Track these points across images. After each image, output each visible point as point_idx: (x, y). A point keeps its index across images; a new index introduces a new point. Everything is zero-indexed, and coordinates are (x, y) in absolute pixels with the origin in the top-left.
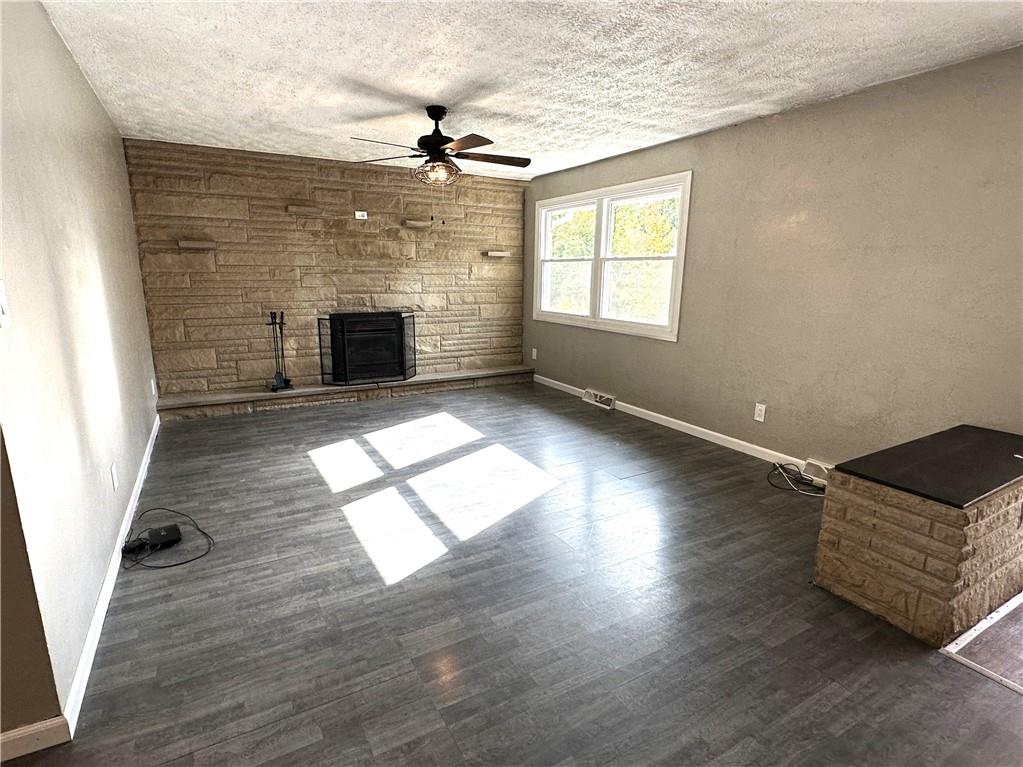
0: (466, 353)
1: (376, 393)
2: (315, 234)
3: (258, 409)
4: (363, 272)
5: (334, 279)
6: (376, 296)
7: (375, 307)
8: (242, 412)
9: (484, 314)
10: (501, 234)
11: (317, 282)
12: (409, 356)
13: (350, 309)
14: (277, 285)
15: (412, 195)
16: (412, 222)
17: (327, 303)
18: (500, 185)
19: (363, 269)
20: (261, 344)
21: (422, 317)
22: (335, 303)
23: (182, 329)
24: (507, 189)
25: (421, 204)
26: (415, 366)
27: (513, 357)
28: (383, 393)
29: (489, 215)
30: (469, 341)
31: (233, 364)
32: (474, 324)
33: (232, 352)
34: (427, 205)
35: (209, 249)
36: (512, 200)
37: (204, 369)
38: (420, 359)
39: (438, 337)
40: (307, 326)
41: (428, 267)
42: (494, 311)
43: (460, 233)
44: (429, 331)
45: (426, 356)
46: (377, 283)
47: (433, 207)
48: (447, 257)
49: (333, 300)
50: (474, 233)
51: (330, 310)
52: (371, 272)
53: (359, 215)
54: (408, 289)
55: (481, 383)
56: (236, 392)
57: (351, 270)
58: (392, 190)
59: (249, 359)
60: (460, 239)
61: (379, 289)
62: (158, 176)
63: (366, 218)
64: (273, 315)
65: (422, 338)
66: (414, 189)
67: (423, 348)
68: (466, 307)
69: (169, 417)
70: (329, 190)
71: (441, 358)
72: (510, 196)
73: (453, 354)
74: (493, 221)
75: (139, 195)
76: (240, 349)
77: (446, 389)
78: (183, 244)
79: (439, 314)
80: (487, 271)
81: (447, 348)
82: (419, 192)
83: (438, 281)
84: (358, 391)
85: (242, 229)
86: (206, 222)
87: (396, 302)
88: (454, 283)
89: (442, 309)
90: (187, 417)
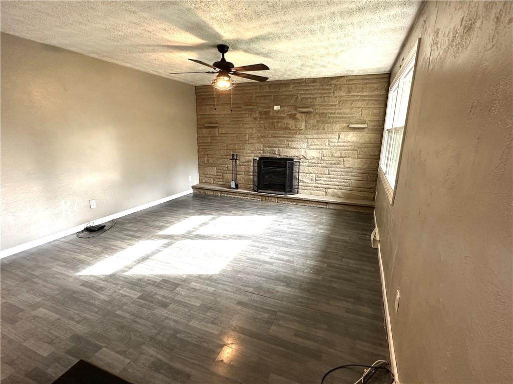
0: (332, 187)
1: (270, 198)
2: (255, 119)
3: (222, 195)
4: (276, 137)
5: (262, 140)
6: (281, 149)
7: (280, 155)
8: (217, 194)
9: (347, 165)
10: (364, 112)
11: (255, 142)
12: (295, 183)
13: (268, 155)
14: (239, 142)
15: (305, 94)
16: (300, 109)
17: (258, 151)
18: (368, 79)
19: (276, 135)
20: (231, 167)
21: (306, 162)
22: (262, 152)
23: (207, 158)
24: (374, 81)
25: (310, 98)
26: (298, 189)
27: (366, 195)
28: (273, 199)
29: (357, 100)
30: (334, 180)
31: (221, 174)
32: (339, 170)
33: (221, 170)
34: (314, 98)
35: (216, 127)
36: (377, 88)
37: (212, 175)
38: (302, 186)
39: (314, 175)
40: (249, 161)
41: (311, 134)
42: (354, 163)
43: (335, 113)
44: (309, 170)
45: (306, 184)
46: (282, 143)
47: (318, 99)
48: (324, 129)
49: (261, 150)
50: (344, 113)
51: (259, 155)
52: (280, 137)
53: (276, 108)
54: (298, 147)
55: (331, 206)
56: (220, 186)
57: (270, 136)
58: (294, 92)
59: (227, 173)
60: (334, 117)
61: (283, 146)
62: (203, 99)
63: (279, 109)
64: (233, 155)
65: (304, 174)
66: (307, 90)
67: (304, 180)
68: (333, 159)
69: (195, 191)
70: (262, 96)
71: (315, 187)
72: (375, 86)
73: (323, 186)
74: (359, 104)
75: (198, 107)
76: (224, 168)
77: (308, 205)
78: (206, 125)
79: (316, 162)
80: (351, 137)
81: (319, 182)
82: (310, 91)
83: (317, 142)
84: (261, 196)
85: (227, 118)
86: (216, 116)
87: (291, 153)
88: (327, 144)
89: (318, 159)
90: (200, 192)
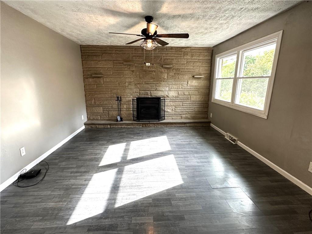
0: (184, 113)
1: (149, 125)
2: (133, 71)
3: (112, 127)
4: (148, 84)
5: (138, 86)
6: (152, 92)
7: (151, 96)
8: (107, 127)
9: (192, 99)
10: (201, 69)
11: (133, 87)
12: (162, 113)
13: (143, 96)
14: (121, 88)
15: (166, 56)
16: (165, 66)
17: (136, 94)
18: (201, 50)
19: (148, 83)
20: (115, 106)
21: (168, 99)
22: (138, 94)
23: (94, 101)
24: (205, 51)
25: (170, 59)
26: (164, 116)
27: (203, 116)
28: (151, 125)
29: (196, 62)
30: (186, 109)
31: (107, 112)
32: (188, 102)
33: (107, 108)
34: (172, 59)
35: (102, 77)
36: (207, 55)
37: (99, 113)
38: (166, 114)
39: (174, 107)
40: (129, 101)
41: (171, 82)
42: (196, 98)
43: (184, 69)
44: (170, 104)
45: (169, 113)
46: (152, 87)
47: (174, 60)
48: (178, 78)
49: (138, 93)
50: (190, 69)
51: (136, 96)
52: (151, 84)
53: (148, 64)
54: (163, 90)
55: (188, 125)
56: (108, 121)
57: (144, 83)
58: (159, 55)
59: (111, 111)
60: (184, 71)
61: (153, 89)
62: (89, 55)
63: (150, 65)
64: (118, 97)
65: (168, 107)
66: (167, 54)
67: (168, 110)
68: (185, 96)
69: (87, 127)
70: (137, 56)
71: (175, 114)
72: (206, 54)
73: (179, 113)
74: (198, 64)
75: (84, 62)
76: (109, 107)
77: (174, 126)
78: (93, 76)
79: (175, 98)
80: (194, 83)
81: (177, 111)
82: (169, 55)
83: (175, 87)
84: (142, 124)
85: (111, 70)
86: (100, 69)
87: (159, 94)
88: (181, 88)
89: (176, 97)
90: (92, 127)
